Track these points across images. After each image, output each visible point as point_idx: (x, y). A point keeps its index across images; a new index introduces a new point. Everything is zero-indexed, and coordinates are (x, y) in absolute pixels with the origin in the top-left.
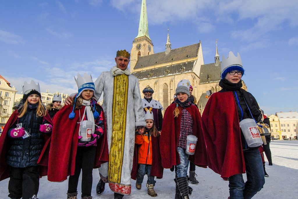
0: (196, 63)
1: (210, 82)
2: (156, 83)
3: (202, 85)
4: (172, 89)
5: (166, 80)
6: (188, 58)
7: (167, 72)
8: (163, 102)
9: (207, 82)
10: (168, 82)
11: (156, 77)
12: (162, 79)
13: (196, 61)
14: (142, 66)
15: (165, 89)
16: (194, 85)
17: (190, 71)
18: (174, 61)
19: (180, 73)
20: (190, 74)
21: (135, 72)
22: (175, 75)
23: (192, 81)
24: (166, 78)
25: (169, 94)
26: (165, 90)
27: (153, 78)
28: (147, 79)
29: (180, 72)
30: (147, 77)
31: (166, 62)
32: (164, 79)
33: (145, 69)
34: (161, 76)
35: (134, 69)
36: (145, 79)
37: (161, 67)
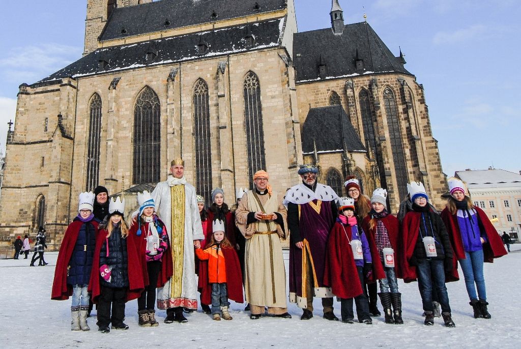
0: (285, 25)
1: (327, 78)
2: (171, 78)
3: (303, 86)
4: (223, 96)
5: (202, 70)
6: (260, 11)
7: (203, 47)
8: (193, 134)
9: (319, 79)
10: (209, 76)
11: (170, 61)
12: (189, 66)
13: (282, 20)
14: (124, 33)
15: (200, 96)
16: (288, 82)
17: (272, 44)
18: (220, 19)
19: (245, 50)
20: (274, 53)
21: (104, 48)
22: (228, 55)
23: (282, 72)
24: (203, 62)
25: (212, 110)
26: (200, 100)
27: (162, 62)
28: (142, 65)
29: (242, 48)
30: (144, 62)
31: (196, 23)
32: (197, 68)
33: (132, 40)
34: (184, 59)
35: (100, 39)
36: (137, 65)
37: (183, 35)
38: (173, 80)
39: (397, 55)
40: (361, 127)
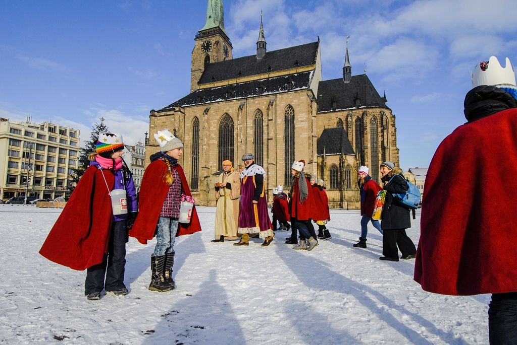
0: (313, 75)
1: (337, 110)
2: (241, 108)
3: (322, 115)
4: (272, 120)
5: (259, 103)
6: (299, 66)
7: (261, 89)
8: (253, 143)
9: (332, 110)
10: (264, 107)
11: (241, 97)
12: (252, 101)
13: (312, 72)
14: (213, 80)
15: (258, 120)
16: (312, 112)
17: (304, 87)
18: (273, 71)
19: (287, 91)
20: (305, 93)
21: (201, 89)
22: (276, 94)
23: (308, 105)
24: (261, 98)
25: (265, 128)
26: (258, 122)
27: (235, 98)
28: (223, 100)
29: (285, 90)
30: (224, 97)
31: (258, 73)
32: (257, 102)
33: (219, 84)
34: (249, 96)
35: (199, 83)
36: (220, 100)
37: (249, 81)
38: (242, 110)
39: (382, 96)
40: (354, 140)
